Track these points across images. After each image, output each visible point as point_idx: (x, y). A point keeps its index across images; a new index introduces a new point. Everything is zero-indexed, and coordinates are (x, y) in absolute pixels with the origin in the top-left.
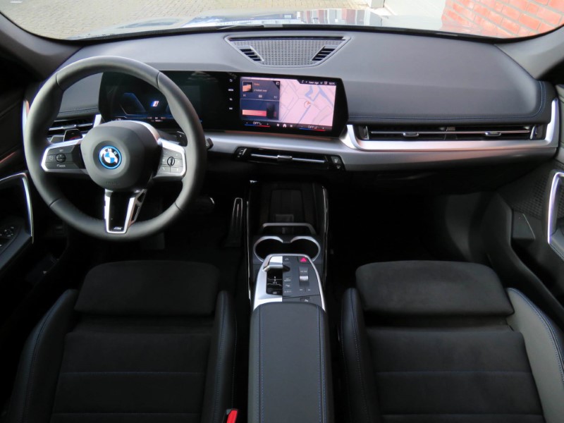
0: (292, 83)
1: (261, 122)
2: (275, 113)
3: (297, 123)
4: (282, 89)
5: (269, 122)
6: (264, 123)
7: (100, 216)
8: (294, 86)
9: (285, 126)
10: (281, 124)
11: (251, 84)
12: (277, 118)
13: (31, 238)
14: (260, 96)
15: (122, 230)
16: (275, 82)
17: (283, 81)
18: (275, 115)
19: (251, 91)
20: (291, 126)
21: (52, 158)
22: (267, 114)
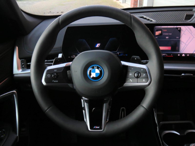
0: (189, 28)
1: (167, 54)
2: (177, 48)
3: (192, 53)
4: (182, 32)
5: (172, 54)
6: (169, 54)
7: (81, 118)
8: (191, 30)
9: (183, 55)
10: (181, 54)
11: (161, 30)
12: (178, 51)
13: (17, 137)
14: (167, 38)
15: (101, 128)
16: (177, 28)
17: (183, 27)
18: (177, 49)
19: (161, 34)
20: (188, 55)
21: (49, 75)
22: (171, 48)
